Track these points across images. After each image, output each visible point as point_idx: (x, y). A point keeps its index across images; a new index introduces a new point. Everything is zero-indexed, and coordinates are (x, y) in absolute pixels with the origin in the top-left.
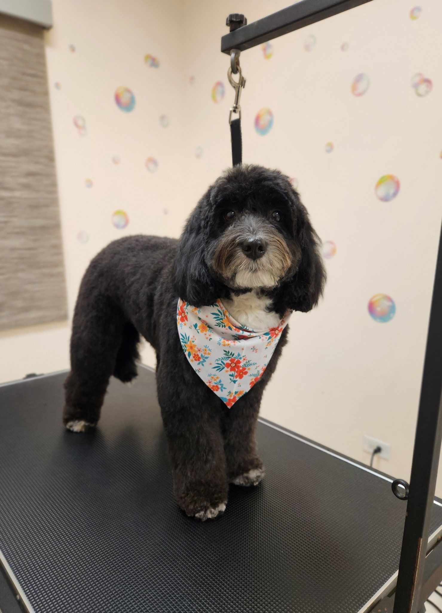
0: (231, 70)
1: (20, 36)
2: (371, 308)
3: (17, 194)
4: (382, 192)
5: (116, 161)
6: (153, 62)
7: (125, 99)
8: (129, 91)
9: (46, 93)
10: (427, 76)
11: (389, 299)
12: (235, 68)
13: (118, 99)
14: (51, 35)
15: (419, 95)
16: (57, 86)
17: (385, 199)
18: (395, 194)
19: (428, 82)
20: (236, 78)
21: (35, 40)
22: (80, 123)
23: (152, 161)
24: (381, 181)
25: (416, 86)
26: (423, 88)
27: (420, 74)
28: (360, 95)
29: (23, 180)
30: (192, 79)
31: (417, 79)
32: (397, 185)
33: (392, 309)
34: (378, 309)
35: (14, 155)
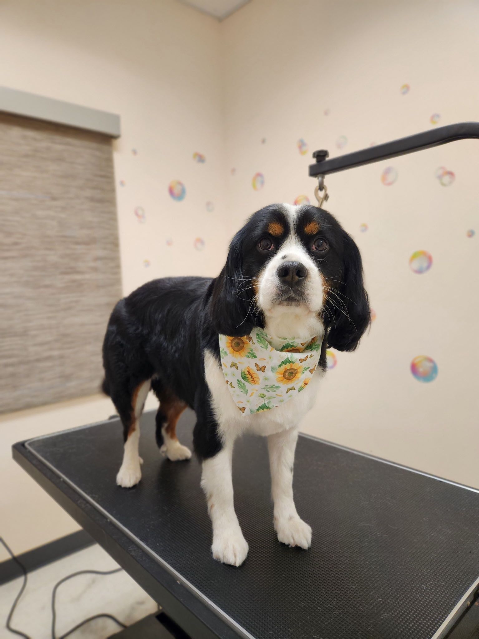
0: (318, 188)
1: (94, 145)
2: (414, 369)
3: (87, 276)
4: (416, 265)
5: (169, 243)
6: (200, 159)
7: (177, 190)
8: (180, 183)
9: (113, 190)
10: (449, 169)
11: (430, 360)
12: (321, 187)
13: (171, 191)
14: (118, 143)
15: (443, 185)
16: (122, 183)
17: (419, 271)
18: (429, 267)
19: (451, 174)
20: (321, 194)
21: (105, 147)
22: (140, 212)
23: (200, 241)
24: (414, 257)
25: (440, 177)
26: (446, 179)
27: (443, 168)
28: (389, 184)
29: (92, 264)
30: (233, 171)
31: (440, 172)
32: (430, 259)
33: (434, 370)
34: (421, 370)
35: (86, 243)
